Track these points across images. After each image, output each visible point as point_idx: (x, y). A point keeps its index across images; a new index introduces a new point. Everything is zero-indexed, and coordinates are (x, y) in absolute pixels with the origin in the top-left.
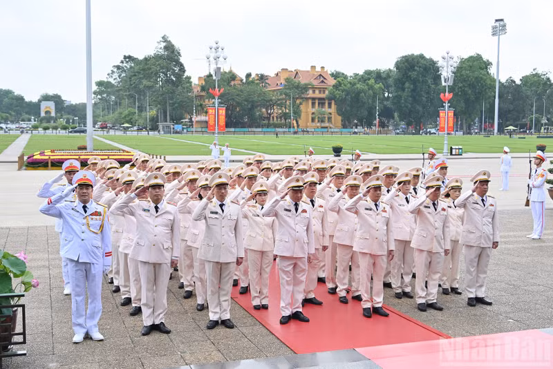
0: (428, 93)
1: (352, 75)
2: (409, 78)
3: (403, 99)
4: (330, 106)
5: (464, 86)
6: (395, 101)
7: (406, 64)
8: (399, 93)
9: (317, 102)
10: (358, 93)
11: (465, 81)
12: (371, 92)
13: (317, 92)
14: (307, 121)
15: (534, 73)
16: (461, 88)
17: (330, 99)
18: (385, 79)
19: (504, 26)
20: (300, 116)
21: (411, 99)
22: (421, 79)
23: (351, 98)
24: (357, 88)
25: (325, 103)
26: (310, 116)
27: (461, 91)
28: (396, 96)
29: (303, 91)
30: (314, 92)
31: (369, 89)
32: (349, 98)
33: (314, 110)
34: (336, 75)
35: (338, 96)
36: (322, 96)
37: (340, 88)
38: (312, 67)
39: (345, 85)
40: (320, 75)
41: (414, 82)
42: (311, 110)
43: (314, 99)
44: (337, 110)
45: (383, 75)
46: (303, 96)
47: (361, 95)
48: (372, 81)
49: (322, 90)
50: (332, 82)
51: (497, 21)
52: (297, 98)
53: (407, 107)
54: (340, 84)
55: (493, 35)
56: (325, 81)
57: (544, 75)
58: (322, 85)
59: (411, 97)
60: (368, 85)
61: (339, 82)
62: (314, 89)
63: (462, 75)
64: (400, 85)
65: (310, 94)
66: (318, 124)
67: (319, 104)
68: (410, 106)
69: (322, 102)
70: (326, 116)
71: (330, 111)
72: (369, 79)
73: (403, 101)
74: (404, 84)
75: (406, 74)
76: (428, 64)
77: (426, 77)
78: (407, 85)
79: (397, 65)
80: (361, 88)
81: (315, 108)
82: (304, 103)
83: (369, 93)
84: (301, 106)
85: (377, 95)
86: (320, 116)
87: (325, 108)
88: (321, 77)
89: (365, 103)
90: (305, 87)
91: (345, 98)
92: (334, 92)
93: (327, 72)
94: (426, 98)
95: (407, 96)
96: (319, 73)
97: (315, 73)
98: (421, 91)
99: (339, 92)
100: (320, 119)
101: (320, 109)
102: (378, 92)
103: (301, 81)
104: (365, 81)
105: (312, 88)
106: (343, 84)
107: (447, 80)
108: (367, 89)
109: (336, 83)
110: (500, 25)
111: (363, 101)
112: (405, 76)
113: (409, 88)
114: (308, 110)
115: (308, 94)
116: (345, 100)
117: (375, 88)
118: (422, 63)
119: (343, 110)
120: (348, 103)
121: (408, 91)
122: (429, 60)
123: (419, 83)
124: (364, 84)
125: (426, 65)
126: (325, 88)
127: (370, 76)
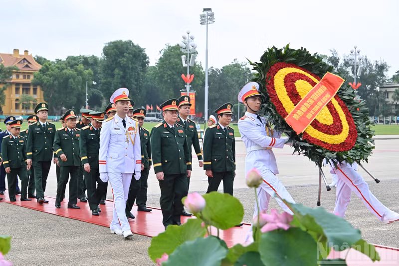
0: (136, 81)
1: (55, 61)
2: (118, 64)
3: (113, 85)
4: (35, 92)
5: (173, 74)
6: (104, 88)
7: (115, 49)
8: (109, 79)
9: (21, 88)
10: (67, 79)
12: (80, 78)
13: (21, 76)
14: (11, 108)
15: (234, 63)
16: (169, 75)
17: (35, 85)
18: (92, 65)
19: (212, 15)
22: (130, 66)
23: (59, 83)
24: (66, 73)
25: (30, 89)
26: (14, 102)
27: (170, 79)
28: (105, 83)
29: (7, 75)
30: (18, 77)
31: (78, 75)
32: (56, 82)
33: (18, 96)
34: (39, 60)
35: (45, 81)
36: (26, 81)
37: (48, 72)
38: (15, 50)
39: (53, 71)
40: (25, 59)
41: (124, 68)
42: (14, 96)
43: (17, 84)
44: (44, 96)
45: (91, 61)
46: (7, 81)
47: (70, 80)
48: (81, 67)
49: (27, 75)
50: (39, 67)
51: (205, 10)
54: (47, 69)
55: (201, 23)
56: (29, 65)
57: (244, 65)
58: (27, 70)
60: (76, 70)
62: (18, 74)
63: (170, 63)
64: (110, 72)
65: (14, 78)
66: (23, 111)
67: (23, 89)
69: (26, 87)
70: (32, 102)
71: (35, 97)
72: (78, 65)
74: (113, 70)
75: (116, 60)
76: (136, 51)
77: (134, 63)
78: (117, 71)
79: (106, 51)
80: (70, 73)
81: (19, 93)
82: (8, 89)
83: (78, 79)
84: (4, 91)
85: (86, 81)
86: (25, 102)
87: (30, 94)
88: (25, 61)
89: (74, 89)
90: (8, 71)
91: (53, 83)
92: (41, 77)
93: (31, 56)
94: (136, 85)
95: (117, 83)
96: (23, 58)
97: (19, 57)
98: (131, 78)
99: (47, 77)
100: (26, 105)
101: (25, 95)
102: (87, 78)
103: (4, 65)
104: (72, 67)
105: (16, 72)
106: (51, 68)
107: (188, 61)
108: (76, 75)
109: (43, 68)
110: (208, 14)
111: (71, 87)
112: (115, 62)
113: (119, 74)
114: (12, 96)
115: (11, 79)
116: (52, 86)
117: (84, 74)
118: (131, 50)
119: (51, 96)
120: (56, 89)
121: (117, 77)
122: (138, 47)
123: (129, 70)
124: (72, 69)
125: (135, 51)
126: (31, 73)
127: (76, 62)
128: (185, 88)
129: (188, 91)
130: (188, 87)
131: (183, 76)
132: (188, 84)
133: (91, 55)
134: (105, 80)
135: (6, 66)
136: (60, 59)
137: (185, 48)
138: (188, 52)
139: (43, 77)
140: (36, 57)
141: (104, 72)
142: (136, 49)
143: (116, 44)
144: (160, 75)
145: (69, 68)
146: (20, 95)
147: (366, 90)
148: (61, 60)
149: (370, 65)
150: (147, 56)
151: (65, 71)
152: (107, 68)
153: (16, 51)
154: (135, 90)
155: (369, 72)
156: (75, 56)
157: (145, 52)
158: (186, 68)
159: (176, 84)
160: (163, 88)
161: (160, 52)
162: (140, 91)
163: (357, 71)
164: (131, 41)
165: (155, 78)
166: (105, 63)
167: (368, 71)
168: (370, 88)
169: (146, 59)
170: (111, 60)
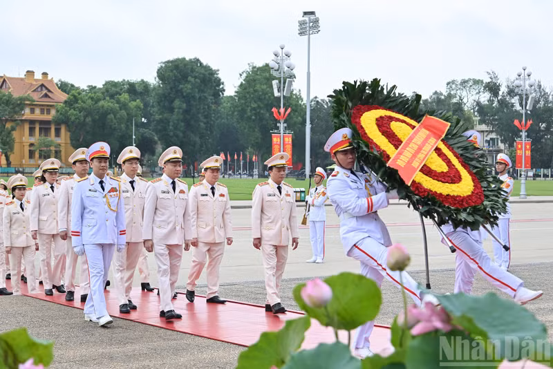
0: (206, 117)
1: (86, 88)
2: (179, 93)
3: (171, 124)
4: (58, 134)
5: (259, 107)
6: (159, 127)
7: (175, 71)
8: (166, 115)
9: (37, 127)
10: (105, 114)
11: (260, 99)
12: (123, 112)
13: (37, 111)
14: (23, 157)
16: (254, 109)
17: (58, 123)
18: (141, 94)
19: (317, 21)
20: (12, 149)
21: (183, 124)
22: (197, 96)
23: (94, 121)
24: (103, 107)
25: (50, 128)
26: (27, 149)
27: (255, 114)
28: (161, 121)
29: (17, 109)
30: (32, 111)
31: (121, 110)
32: (89, 119)
33: (32, 140)
34: (64, 87)
35: (73, 118)
36: (46, 117)
37: (77, 105)
38: (28, 72)
39: (84, 102)
40: (42, 85)
41: (188, 99)
42: (27, 139)
43: (32, 122)
44: (71, 140)
45: (139, 89)
46: (16, 117)
47: (109, 117)
48: (125, 97)
49: (46, 109)
50: (64, 97)
51: (305, 13)
52: (7, 120)
53: (177, 136)
54: (75, 99)
55: (300, 34)
56: (49, 94)
58: (46, 102)
59: (182, 121)
60: (118, 102)
61: (75, 96)
62: (33, 108)
63: (255, 91)
64: (166, 104)
65: (27, 114)
67: (40, 129)
68: (181, 135)
69: (45, 127)
70: (53, 148)
71: (58, 140)
72: (120, 95)
73: (171, 127)
74: (172, 102)
75: (176, 87)
76: (206, 73)
77: (203, 91)
78: (177, 103)
79: (161, 74)
80: (109, 106)
81: (35, 136)
82: (17, 128)
83: (120, 115)
84: (14, 132)
85: (133, 117)
86: (43, 149)
87: (50, 136)
88: (44, 88)
89: (115, 129)
90: (19, 102)
91: (84, 120)
92: (66, 112)
93: (51, 81)
94: (205, 123)
95: (178, 120)
96: (40, 83)
97: (35, 83)
98: (198, 113)
99: (75, 112)
100: (45, 153)
101: (43, 138)
102: (134, 113)
103: (12, 94)
104: (112, 96)
105: (30, 105)
106: (81, 99)
107: (282, 88)
108: (118, 109)
109: (69, 98)
110: (310, 20)
111: (111, 126)
112: (174, 90)
113: (180, 108)
114: (24, 138)
115: (23, 115)
116: (83, 124)
117: (130, 108)
118: (197, 72)
119: (81, 140)
120: (88, 128)
121: (178, 112)
122: (207, 68)
123: (194, 101)
124: (113, 100)
125: (204, 74)
126: (51, 106)
127: (118, 90)
128: (278, 128)
129: (282, 132)
130: (282, 126)
131: (274, 110)
132: (282, 121)
133: (139, 80)
134: (161, 116)
135: (16, 95)
136: (94, 85)
137: (278, 70)
138: (282, 75)
139: (71, 112)
140: (59, 83)
141: (159, 105)
142: (206, 71)
143: (176, 63)
144: (240, 108)
145: (108, 98)
146: (36, 138)
147: (540, 130)
148: (95, 87)
149: (545, 94)
150: (222, 81)
151: (101, 103)
152: (163, 99)
153: (30, 73)
154: (205, 131)
155: (544, 104)
156: (116, 81)
157: (219, 76)
158: (279, 98)
159: (264, 122)
160: (245, 129)
161: (241, 75)
162: (212, 132)
163: (526, 103)
164: (198, 60)
165: (233, 113)
166: (160, 92)
167: (542, 103)
168: (545, 128)
169: (220, 85)
170: (168, 87)
